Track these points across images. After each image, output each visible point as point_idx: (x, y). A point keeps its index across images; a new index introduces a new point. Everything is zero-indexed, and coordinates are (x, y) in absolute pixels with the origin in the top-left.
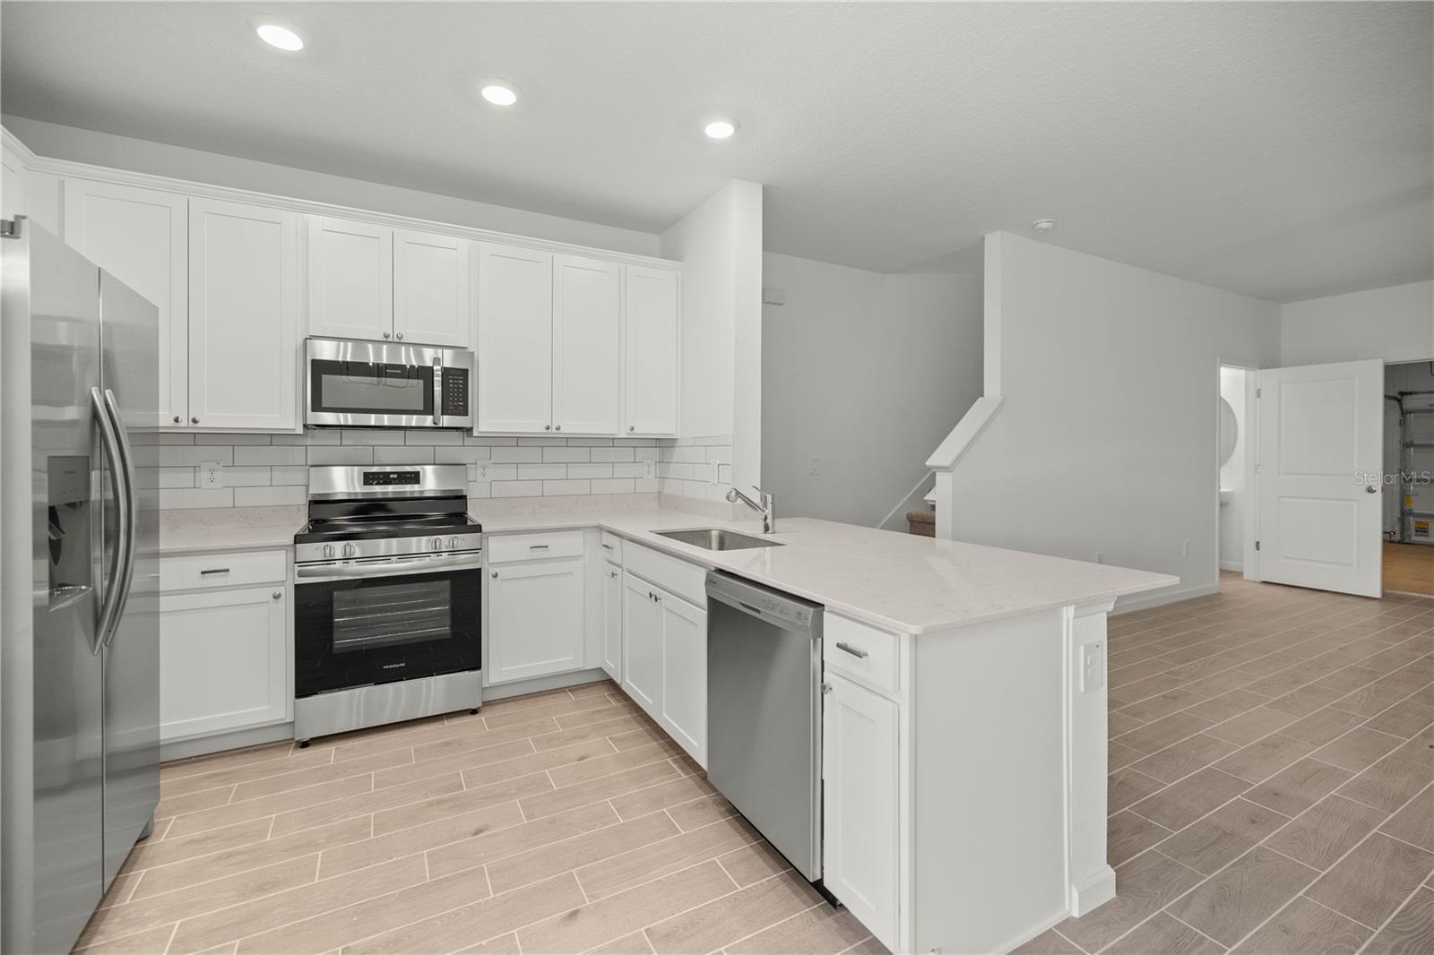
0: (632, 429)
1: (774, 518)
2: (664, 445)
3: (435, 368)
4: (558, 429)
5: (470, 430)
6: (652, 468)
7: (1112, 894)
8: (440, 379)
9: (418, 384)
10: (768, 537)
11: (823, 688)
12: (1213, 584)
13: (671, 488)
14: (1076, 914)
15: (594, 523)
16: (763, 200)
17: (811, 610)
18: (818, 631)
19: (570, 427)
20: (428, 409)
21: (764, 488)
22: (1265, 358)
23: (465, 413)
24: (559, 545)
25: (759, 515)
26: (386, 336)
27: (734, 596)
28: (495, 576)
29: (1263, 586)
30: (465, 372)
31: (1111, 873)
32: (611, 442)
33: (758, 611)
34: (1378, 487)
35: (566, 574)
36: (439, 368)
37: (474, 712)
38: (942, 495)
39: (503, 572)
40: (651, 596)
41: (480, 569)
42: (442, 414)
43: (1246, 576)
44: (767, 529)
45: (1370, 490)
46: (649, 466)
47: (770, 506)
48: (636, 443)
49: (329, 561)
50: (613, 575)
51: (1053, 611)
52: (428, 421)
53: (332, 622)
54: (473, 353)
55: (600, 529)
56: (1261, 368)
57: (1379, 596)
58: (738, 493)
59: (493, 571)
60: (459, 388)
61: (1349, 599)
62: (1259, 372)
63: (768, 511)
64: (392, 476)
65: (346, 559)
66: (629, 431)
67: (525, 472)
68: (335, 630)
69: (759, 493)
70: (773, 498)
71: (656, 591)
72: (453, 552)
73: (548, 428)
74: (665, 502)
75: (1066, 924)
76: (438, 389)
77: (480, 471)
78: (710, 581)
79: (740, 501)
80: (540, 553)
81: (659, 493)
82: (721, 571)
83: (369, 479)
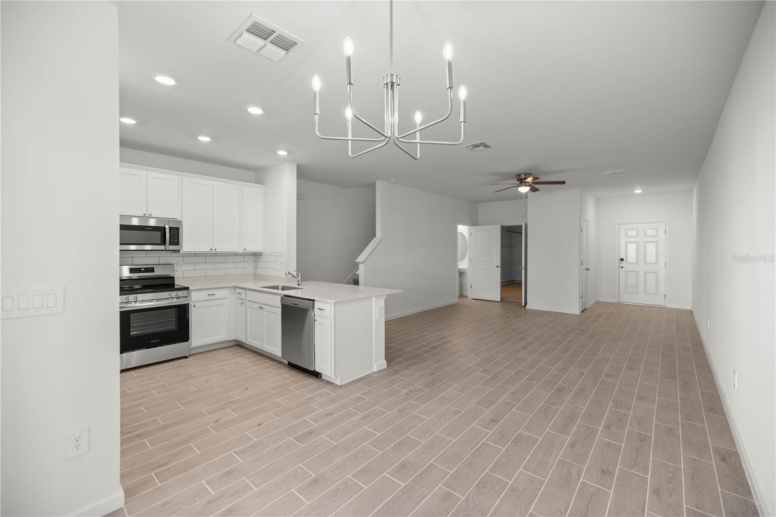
0: (245, 249)
1: (301, 281)
2: (257, 255)
3: (166, 226)
4: (215, 250)
5: (178, 251)
6: (252, 264)
7: (386, 367)
8: (168, 231)
9: (159, 234)
10: (299, 287)
11: (315, 320)
12: (456, 300)
13: (259, 272)
14: (376, 371)
15: (232, 285)
16: (297, 169)
17: (312, 302)
18: (313, 307)
19: (221, 249)
20: (164, 243)
21: (298, 270)
22: (473, 222)
23: (178, 244)
24: (219, 294)
25: (296, 280)
26: (145, 215)
27: (290, 302)
28: (194, 306)
29: (473, 300)
30: (178, 229)
31: (386, 362)
32: (235, 254)
33: (297, 305)
34: (499, 266)
35: (222, 305)
36: (168, 226)
37: (186, 357)
38: (361, 272)
39: (197, 305)
40: (260, 307)
41: (189, 304)
42: (169, 245)
43: (469, 297)
44: (299, 285)
45: (498, 267)
46: (250, 263)
47: (300, 277)
48: (246, 255)
49: (128, 302)
50: (242, 303)
51: (371, 297)
52: (162, 247)
53: (130, 326)
54: (180, 221)
55: (235, 287)
56: (472, 225)
57: (499, 300)
58: (289, 273)
59: (193, 304)
60: (175, 235)
61: (492, 302)
62: (472, 227)
63: (299, 278)
64: (142, 269)
65: (136, 302)
66: (243, 250)
67: (198, 267)
68: (131, 328)
69: (296, 272)
70: (301, 274)
71: (261, 306)
72: (178, 298)
73: (211, 249)
74: (256, 277)
75: (374, 373)
76: (168, 235)
77: (179, 267)
78: (282, 299)
79: (290, 275)
80: (211, 297)
81: (255, 273)
82: (285, 296)
83: (132, 271)
